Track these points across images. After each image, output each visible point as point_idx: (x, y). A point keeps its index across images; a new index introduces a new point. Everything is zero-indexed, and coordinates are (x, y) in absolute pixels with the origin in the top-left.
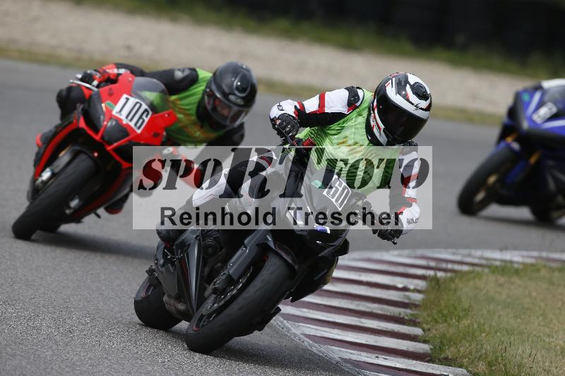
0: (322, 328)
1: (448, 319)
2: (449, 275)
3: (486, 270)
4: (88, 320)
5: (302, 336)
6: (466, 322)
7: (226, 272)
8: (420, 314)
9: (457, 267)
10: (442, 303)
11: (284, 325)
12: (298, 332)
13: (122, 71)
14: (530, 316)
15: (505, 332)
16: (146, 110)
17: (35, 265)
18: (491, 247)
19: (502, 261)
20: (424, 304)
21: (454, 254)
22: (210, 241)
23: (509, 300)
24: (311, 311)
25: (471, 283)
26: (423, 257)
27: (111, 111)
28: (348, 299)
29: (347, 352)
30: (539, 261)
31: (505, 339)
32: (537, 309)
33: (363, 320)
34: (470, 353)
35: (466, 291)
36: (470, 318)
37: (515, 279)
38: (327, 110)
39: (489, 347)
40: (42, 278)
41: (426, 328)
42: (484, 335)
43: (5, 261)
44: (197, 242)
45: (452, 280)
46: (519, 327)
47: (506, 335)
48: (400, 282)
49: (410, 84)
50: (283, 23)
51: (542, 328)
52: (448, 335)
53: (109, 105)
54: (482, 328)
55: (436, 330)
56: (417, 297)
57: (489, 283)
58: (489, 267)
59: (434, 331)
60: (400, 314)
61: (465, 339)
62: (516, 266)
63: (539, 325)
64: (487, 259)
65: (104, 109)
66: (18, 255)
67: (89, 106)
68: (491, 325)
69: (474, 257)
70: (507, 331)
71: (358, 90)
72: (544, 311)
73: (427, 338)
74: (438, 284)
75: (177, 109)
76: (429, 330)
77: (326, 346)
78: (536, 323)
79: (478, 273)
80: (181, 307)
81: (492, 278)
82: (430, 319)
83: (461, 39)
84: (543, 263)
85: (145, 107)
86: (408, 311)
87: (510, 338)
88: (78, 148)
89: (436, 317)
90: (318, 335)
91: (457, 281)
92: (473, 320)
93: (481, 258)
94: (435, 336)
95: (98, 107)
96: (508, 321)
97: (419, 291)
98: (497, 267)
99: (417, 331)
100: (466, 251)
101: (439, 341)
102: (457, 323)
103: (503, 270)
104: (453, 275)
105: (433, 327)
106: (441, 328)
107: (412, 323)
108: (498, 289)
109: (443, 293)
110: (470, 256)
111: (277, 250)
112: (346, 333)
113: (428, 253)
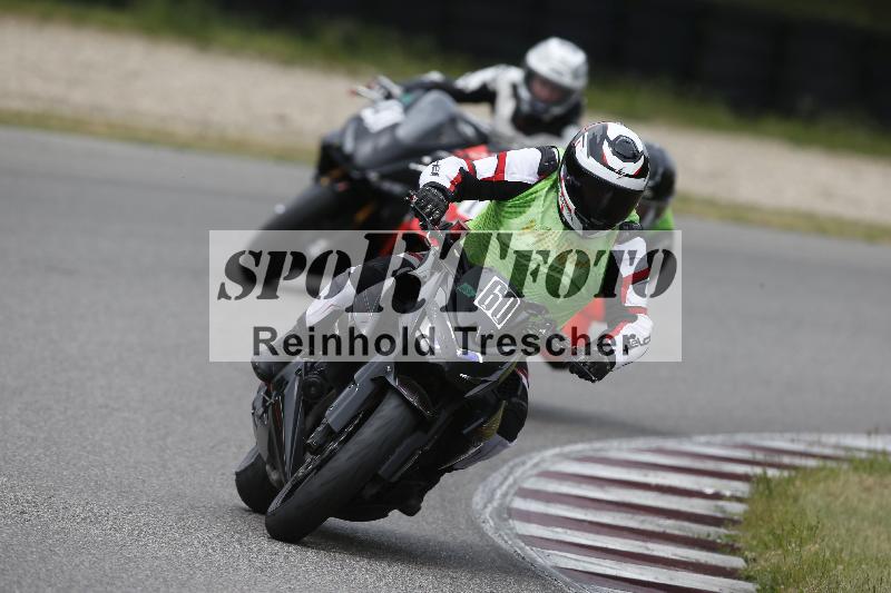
0: (586, 559)
1: (784, 543)
2: (786, 474)
3: (845, 466)
5: (554, 571)
6: (813, 548)
7: (324, 420)
8: (741, 535)
9: (798, 461)
11: (526, 554)
12: (548, 564)
15: (873, 563)
17: (132, 460)
18: (853, 429)
19: (869, 451)
20: (745, 519)
21: (793, 441)
22: (313, 377)
23: (880, 513)
24: (569, 532)
25: (822, 485)
26: (745, 447)
28: (627, 512)
31: (874, 574)
33: (650, 545)
35: (813, 497)
36: (819, 541)
38: (508, 177)
41: (749, 557)
42: (841, 567)
43: (85, 454)
44: (298, 378)
45: (790, 481)
47: (877, 565)
48: (709, 485)
49: (609, 140)
52: (784, 568)
54: (838, 556)
55: (766, 561)
56: (736, 509)
57: (851, 486)
58: (850, 460)
59: (763, 563)
60: (709, 535)
61: (811, 573)
64: (847, 449)
66: (106, 444)
68: (851, 552)
69: (824, 446)
70: (877, 561)
73: (752, 573)
74: (769, 488)
76: (754, 560)
79: (832, 470)
81: (854, 478)
82: (755, 543)
86: (722, 531)
87: (882, 572)
89: (766, 539)
90: (580, 569)
91: (798, 483)
92: (824, 544)
93: (836, 447)
94: (764, 570)
96: (878, 546)
97: (739, 500)
98: (862, 461)
99: (735, 562)
100: (814, 437)
101: (770, 577)
102: (798, 549)
103: (871, 466)
104: (793, 473)
105: (760, 555)
106: (774, 556)
107: (728, 550)
108: (864, 496)
109: (777, 502)
110: (820, 443)
111: (398, 387)
112: (623, 565)
113: (753, 440)
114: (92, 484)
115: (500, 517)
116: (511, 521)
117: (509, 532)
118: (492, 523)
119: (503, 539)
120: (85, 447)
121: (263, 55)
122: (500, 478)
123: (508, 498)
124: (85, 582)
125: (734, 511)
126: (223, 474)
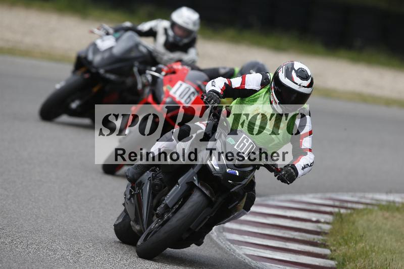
0: (258, 250)
1: (348, 243)
2: (349, 211)
3: (376, 208)
4: (91, 244)
5: (244, 256)
6: (361, 245)
7: (164, 202)
8: (328, 239)
9: (355, 206)
10: (345, 232)
11: (231, 248)
12: (241, 253)
17: (52, 206)
18: (380, 191)
19: (387, 201)
20: (331, 232)
21: (352, 196)
22: (157, 182)
23: (392, 229)
24: (251, 238)
25: (365, 217)
26: (331, 199)
28: (277, 229)
29: (276, 267)
31: (389, 257)
33: (288, 244)
35: (361, 222)
36: (364, 242)
37: (397, 214)
38: (247, 87)
39: (378, 263)
40: (58, 215)
41: (333, 249)
42: (374, 254)
43: (31, 203)
45: (351, 214)
46: (399, 248)
47: (390, 254)
48: (314, 217)
49: (295, 70)
50: (231, 32)
52: (348, 254)
54: (373, 249)
55: (340, 250)
56: (326, 227)
57: (378, 217)
58: (378, 205)
59: (338, 252)
60: (314, 239)
61: (360, 257)
62: (397, 205)
64: (377, 200)
68: (379, 247)
69: (367, 199)
70: (390, 251)
73: (334, 257)
74: (341, 218)
76: (335, 250)
77: (261, 263)
79: (370, 210)
80: (137, 228)
81: (380, 213)
82: (335, 243)
86: (320, 237)
87: (393, 256)
89: (340, 241)
90: (256, 255)
91: (355, 215)
92: (367, 243)
93: (372, 199)
94: (339, 255)
96: (391, 244)
97: (328, 223)
98: (384, 206)
99: (326, 251)
100: (361, 195)
101: (342, 258)
102: (354, 246)
103: (388, 208)
104: (353, 211)
105: (337, 248)
106: (344, 249)
107: (323, 246)
108: (384, 221)
109: (345, 224)
110: (364, 197)
111: (200, 186)
112: (275, 253)
113: (334, 196)
114: (34, 216)
115: (219, 231)
116: (224, 233)
117: (223, 238)
118: (215, 234)
119: (220, 241)
120: (31, 199)
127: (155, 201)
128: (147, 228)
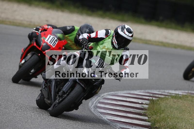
0: (113, 117)
1: (157, 114)
2: (157, 99)
3: (170, 97)
6: (163, 115)
7: (63, 90)
8: (147, 112)
9: (160, 96)
11: (101, 116)
12: (105, 118)
13: (49, 27)
14: (185, 113)
16: (56, 40)
19: (175, 94)
20: (148, 109)
21: (159, 91)
23: (177, 107)
24: (110, 111)
25: (165, 102)
26: (148, 93)
27: (45, 40)
28: (122, 107)
30: (188, 94)
31: (176, 121)
32: (187, 110)
33: (127, 114)
34: (164, 125)
35: (163, 104)
36: (164, 113)
37: (180, 100)
38: (99, 37)
39: (171, 124)
41: (149, 117)
42: (169, 119)
43: (5, 94)
45: (158, 100)
46: (181, 117)
47: (177, 119)
48: (140, 101)
49: (126, 28)
51: (189, 117)
52: (157, 119)
53: (44, 38)
54: (168, 117)
55: (153, 118)
57: (171, 102)
58: (171, 96)
60: (140, 112)
61: (162, 120)
62: (180, 96)
63: (188, 116)
64: (170, 93)
65: (42, 39)
66: (9, 92)
67: (37, 38)
68: (171, 116)
70: (177, 118)
71: (109, 30)
72: (190, 111)
73: (150, 121)
74: (153, 102)
75: (68, 40)
76: (150, 117)
77: (115, 123)
78: (187, 115)
79: (167, 98)
80: (49, 102)
81: (172, 100)
82: (150, 114)
83: (161, 18)
84: (189, 95)
85: (56, 39)
86: (143, 111)
88: (33, 52)
89: (153, 113)
91: (160, 101)
93: (168, 93)
94: (152, 120)
95: (40, 39)
96: (177, 115)
97: (147, 104)
98: (173, 96)
99: (146, 118)
100: (163, 91)
101: (154, 121)
102: (160, 115)
103: (175, 97)
104: (158, 99)
107: (144, 115)
108: (174, 104)
109: (155, 105)
111: (79, 83)
112: (122, 118)
113: (150, 91)
115: (95, 108)
116: (97, 109)
117: (97, 111)
118: (93, 109)
119: (95, 113)
120: (5, 92)
121: (43, 7)
122: (95, 99)
123: (97, 104)
124: (5, 122)
125: (146, 107)
126: (35, 98)
127: (57, 89)
128: (54, 102)
